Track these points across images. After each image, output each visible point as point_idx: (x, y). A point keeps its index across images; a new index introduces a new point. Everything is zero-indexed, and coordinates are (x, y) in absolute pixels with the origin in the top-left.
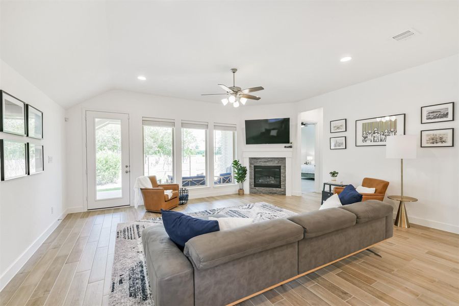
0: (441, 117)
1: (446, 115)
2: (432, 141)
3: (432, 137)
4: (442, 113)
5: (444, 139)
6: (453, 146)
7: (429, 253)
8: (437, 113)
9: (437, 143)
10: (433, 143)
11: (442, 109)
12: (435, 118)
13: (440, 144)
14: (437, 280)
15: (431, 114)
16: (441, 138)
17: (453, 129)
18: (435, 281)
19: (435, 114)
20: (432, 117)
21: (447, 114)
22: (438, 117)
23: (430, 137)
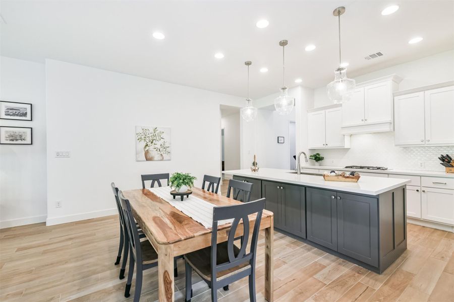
0: (21, 116)
1: (25, 115)
2: (11, 138)
3: (12, 134)
4: (21, 112)
5: (23, 138)
6: (32, 144)
7: (19, 249)
8: (16, 111)
9: (17, 140)
10: (12, 140)
11: (21, 108)
12: (14, 115)
13: (19, 142)
14: (34, 268)
15: (10, 111)
16: (21, 136)
17: (32, 128)
18: (32, 271)
19: (14, 111)
20: (11, 114)
21: (26, 113)
22: (17, 115)
23: (9, 134)
